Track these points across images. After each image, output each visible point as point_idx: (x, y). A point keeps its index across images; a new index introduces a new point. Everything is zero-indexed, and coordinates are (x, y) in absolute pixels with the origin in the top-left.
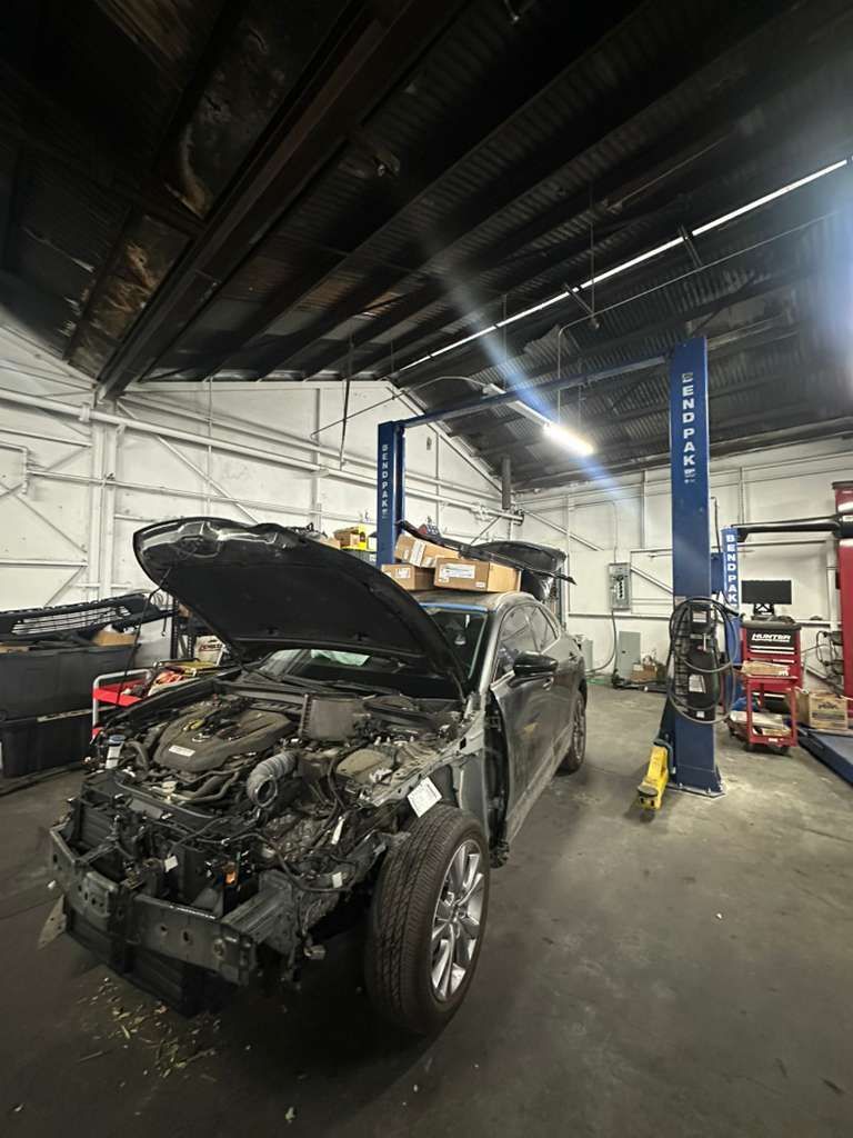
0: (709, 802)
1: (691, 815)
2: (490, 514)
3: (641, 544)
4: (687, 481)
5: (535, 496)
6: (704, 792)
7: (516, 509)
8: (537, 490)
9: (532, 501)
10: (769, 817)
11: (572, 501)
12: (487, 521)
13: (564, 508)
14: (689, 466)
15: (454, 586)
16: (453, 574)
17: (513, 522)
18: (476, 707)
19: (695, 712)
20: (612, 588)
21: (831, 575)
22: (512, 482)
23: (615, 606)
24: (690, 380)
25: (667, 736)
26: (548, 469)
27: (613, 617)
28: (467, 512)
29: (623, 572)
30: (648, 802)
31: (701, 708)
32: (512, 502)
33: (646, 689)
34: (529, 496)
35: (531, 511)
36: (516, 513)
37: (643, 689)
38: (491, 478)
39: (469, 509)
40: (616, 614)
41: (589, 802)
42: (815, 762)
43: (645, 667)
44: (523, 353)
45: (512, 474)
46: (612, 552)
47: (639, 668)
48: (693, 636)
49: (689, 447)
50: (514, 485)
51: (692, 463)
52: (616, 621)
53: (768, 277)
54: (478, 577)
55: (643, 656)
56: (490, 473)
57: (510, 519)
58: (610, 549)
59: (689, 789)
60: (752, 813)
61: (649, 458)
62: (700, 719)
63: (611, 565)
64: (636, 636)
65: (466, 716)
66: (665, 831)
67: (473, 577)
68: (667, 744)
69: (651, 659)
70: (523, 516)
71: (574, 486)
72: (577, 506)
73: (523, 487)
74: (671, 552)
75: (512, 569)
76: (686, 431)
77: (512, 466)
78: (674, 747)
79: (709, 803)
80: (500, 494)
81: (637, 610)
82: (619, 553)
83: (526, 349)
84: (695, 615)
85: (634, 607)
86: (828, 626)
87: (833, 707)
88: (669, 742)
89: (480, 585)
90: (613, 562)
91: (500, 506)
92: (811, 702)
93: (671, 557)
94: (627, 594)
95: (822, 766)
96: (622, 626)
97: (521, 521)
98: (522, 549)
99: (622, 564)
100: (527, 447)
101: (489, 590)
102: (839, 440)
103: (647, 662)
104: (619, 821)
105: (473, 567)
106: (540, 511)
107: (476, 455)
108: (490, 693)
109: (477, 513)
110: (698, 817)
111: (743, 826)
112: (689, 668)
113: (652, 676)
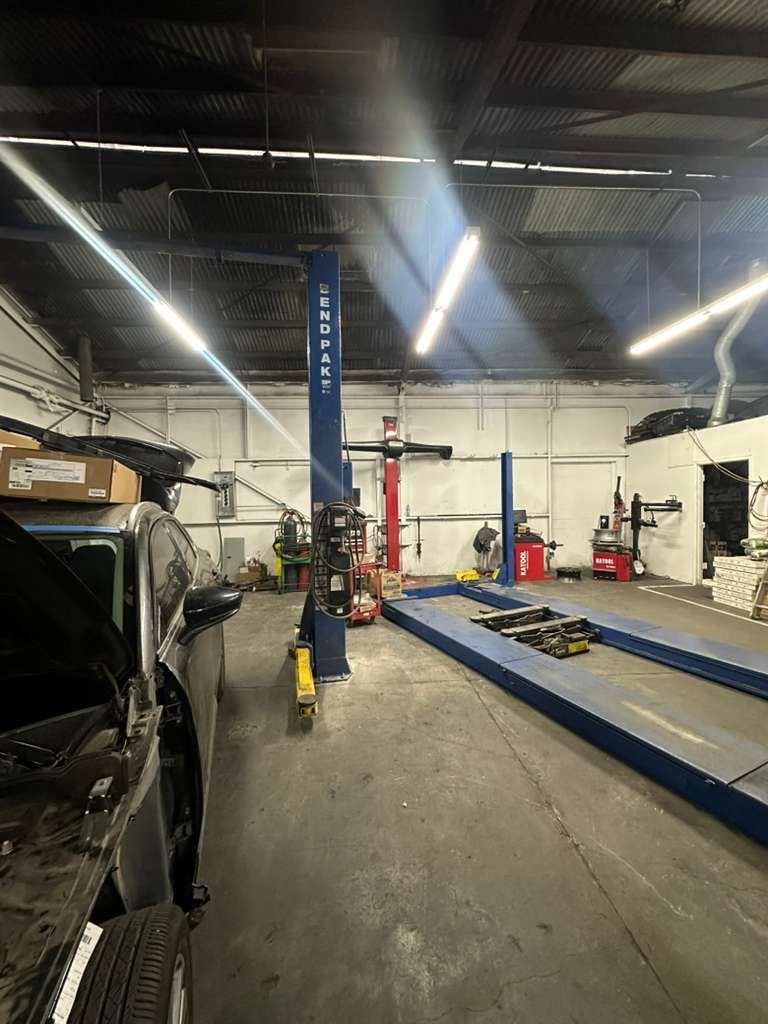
0: (345, 685)
1: (339, 706)
2: (60, 404)
3: (245, 454)
4: (324, 392)
5: (126, 392)
6: (339, 678)
7: (99, 403)
8: (127, 385)
9: (123, 397)
10: (389, 682)
11: (171, 404)
12: (58, 413)
13: (164, 410)
14: (326, 378)
15: (43, 495)
16: (38, 475)
17: (95, 419)
18: (144, 705)
19: (336, 609)
20: (217, 496)
21: (379, 485)
22: (95, 370)
23: (220, 514)
24: (326, 292)
25: (307, 636)
26: (142, 363)
27: (218, 525)
28: (22, 397)
29: (227, 480)
30: (309, 711)
31: (339, 604)
32: (95, 395)
33: (254, 589)
34: (116, 391)
35: (120, 409)
36: (99, 409)
37: (251, 590)
38: (60, 358)
39: (28, 394)
40: (221, 521)
41: (247, 734)
42: (391, 623)
43: (250, 569)
44: (117, 201)
45: (94, 360)
46: (216, 461)
47: (244, 570)
48: (332, 540)
49: (326, 358)
50: (95, 374)
51: (328, 375)
52: (222, 528)
53: (362, 232)
54: (91, 481)
55: (248, 559)
56: (58, 352)
57: (90, 415)
58: (214, 458)
59: (327, 679)
60: (378, 683)
61: (252, 372)
62: (340, 615)
63: (216, 473)
64: (240, 542)
65: (129, 732)
66: (327, 734)
67: (82, 480)
68: (308, 644)
69: (255, 561)
70: (109, 413)
71: (173, 388)
72: (178, 409)
73: (109, 378)
74: (309, 463)
75: (134, 472)
76: (323, 341)
77: (93, 347)
78: (314, 645)
79: (346, 687)
80: (78, 384)
81: (241, 516)
82: (224, 461)
83: (121, 195)
84: (337, 520)
85: (239, 515)
86: (376, 521)
87: (394, 580)
88: (310, 642)
89: (100, 493)
90: (217, 470)
91: (77, 398)
92: (383, 579)
93: (309, 468)
94: (232, 502)
95: (395, 626)
96: (229, 533)
97: (107, 420)
98: (135, 448)
99: (228, 473)
100: (116, 329)
101: (111, 501)
102: (386, 386)
103: (252, 564)
104: (285, 742)
105: (83, 466)
106: (134, 410)
107: (34, 321)
108: (160, 667)
109: (41, 400)
110: (345, 706)
111: (377, 698)
112: (330, 569)
113: (257, 576)
